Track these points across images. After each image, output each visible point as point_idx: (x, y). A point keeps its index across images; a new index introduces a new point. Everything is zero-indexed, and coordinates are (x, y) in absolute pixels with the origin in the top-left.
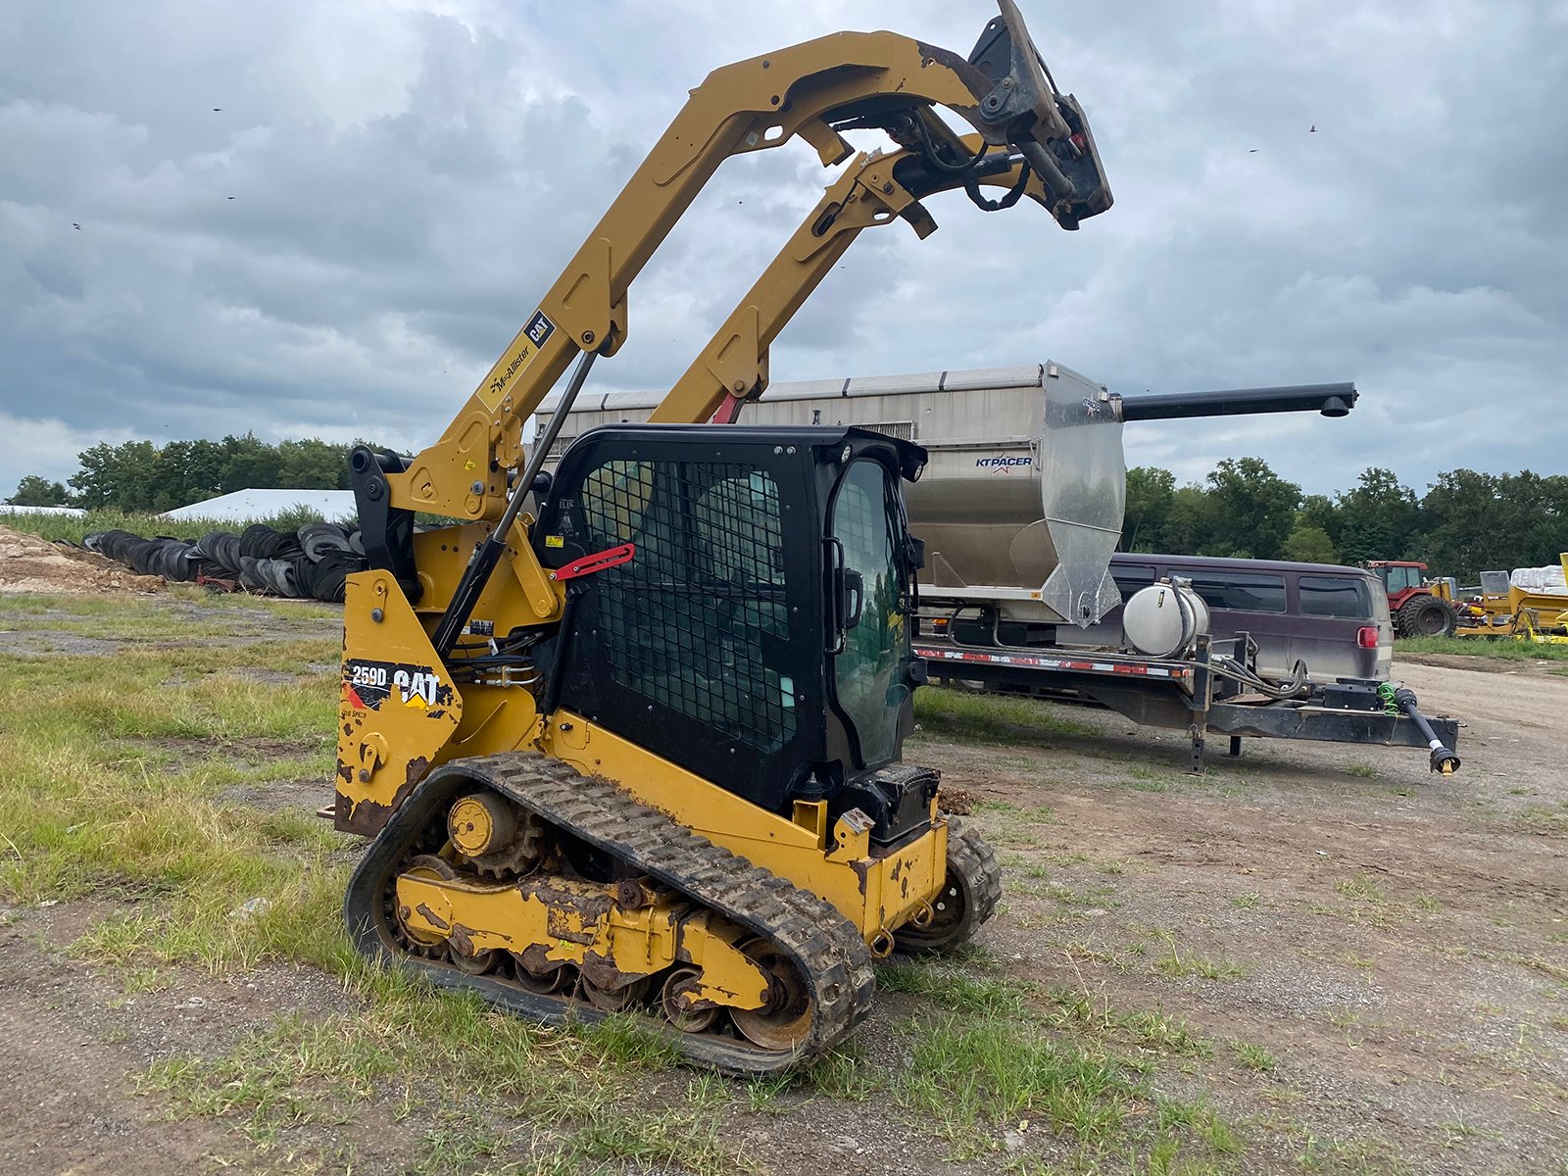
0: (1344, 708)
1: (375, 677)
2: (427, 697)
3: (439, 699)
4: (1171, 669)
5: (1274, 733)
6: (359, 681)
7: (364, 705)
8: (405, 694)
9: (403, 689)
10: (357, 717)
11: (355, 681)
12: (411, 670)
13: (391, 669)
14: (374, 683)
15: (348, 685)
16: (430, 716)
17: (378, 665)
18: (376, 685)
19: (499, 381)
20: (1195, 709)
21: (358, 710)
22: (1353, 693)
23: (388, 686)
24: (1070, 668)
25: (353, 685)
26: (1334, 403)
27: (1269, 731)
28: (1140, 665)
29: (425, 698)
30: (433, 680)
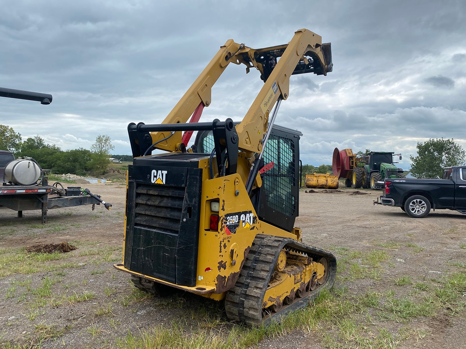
0: (72, 196)
1: (234, 220)
2: (250, 222)
3: (254, 222)
4: (46, 189)
5: (62, 206)
6: (229, 223)
7: (231, 233)
8: (244, 223)
9: (243, 221)
10: (228, 239)
11: (228, 223)
12: (245, 213)
13: (239, 214)
14: (234, 222)
15: (225, 226)
16: (251, 230)
17: (235, 214)
18: (235, 223)
19: (266, 103)
20: (44, 202)
21: (229, 236)
22: (74, 191)
23: (239, 222)
24: (7, 193)
25: (227, 226)
26: (46, 100)
27: (61, 206)
28: (35, 189)
29: (249, 223)
30: (252, 215)
